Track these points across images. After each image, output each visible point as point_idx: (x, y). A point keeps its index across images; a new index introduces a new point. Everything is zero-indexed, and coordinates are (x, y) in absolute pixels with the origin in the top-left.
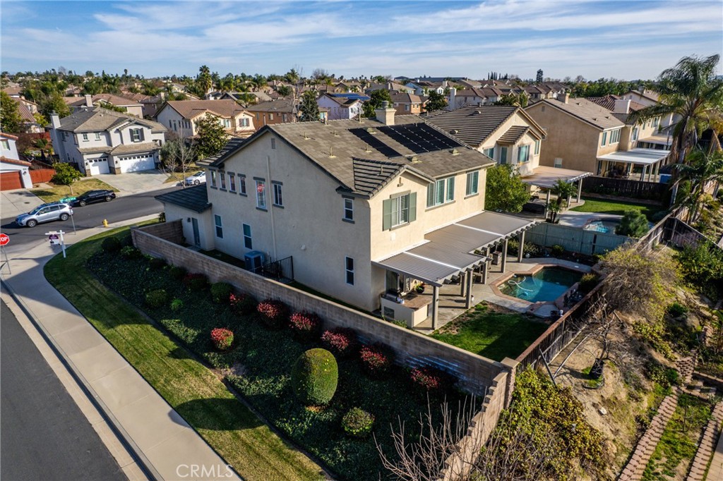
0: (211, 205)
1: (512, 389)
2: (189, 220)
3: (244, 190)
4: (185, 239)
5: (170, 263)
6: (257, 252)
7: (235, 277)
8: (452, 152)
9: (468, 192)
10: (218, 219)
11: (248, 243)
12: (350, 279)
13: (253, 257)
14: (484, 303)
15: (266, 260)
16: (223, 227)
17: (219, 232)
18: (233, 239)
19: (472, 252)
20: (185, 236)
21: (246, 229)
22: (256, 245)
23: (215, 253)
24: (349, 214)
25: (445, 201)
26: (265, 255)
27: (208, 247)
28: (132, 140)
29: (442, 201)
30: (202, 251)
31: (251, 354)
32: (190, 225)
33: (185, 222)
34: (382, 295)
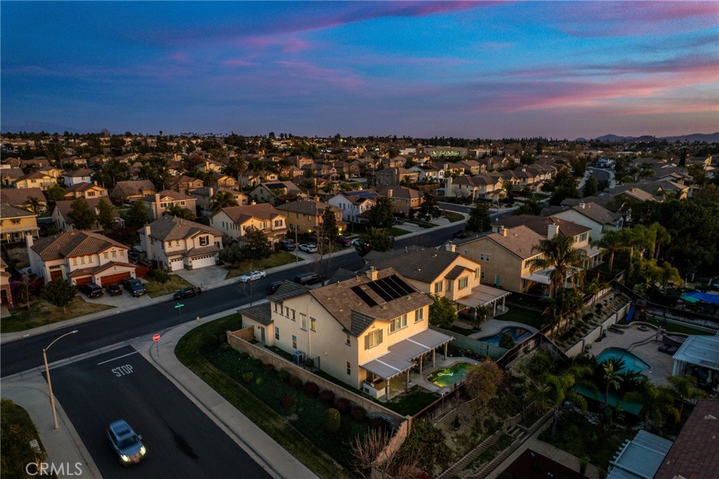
0: (273, 321)
1: (410, 428)
2: (259, 327)
3: (294, 318)
4: (255, 337)
5: (251, 356)
6: (301, 352)
7: (290, 369)
8: (407, 298)
9: (416, 319)
10: (277, 329)
11: (295, 346)
12: (349, 372)
13: (298, 356)
14: (417, 386)
15: (305, 357)
16: (279, 334)
17: (277, 337)
18: (285, 342)
19: (410, 360)
20: (255, 335)
21: (294, 338)
22: (299, 347)
23: (274, 348)
24: (349, 341)
25: (402, 327)
26: (304, 354)
27: (270, 345)
28: (201, 245)
29: (399, 327)
30: (266, 347)
31: (300, 410)
32: (260, 331)
33: (256, 328)
34: (364, 381)
